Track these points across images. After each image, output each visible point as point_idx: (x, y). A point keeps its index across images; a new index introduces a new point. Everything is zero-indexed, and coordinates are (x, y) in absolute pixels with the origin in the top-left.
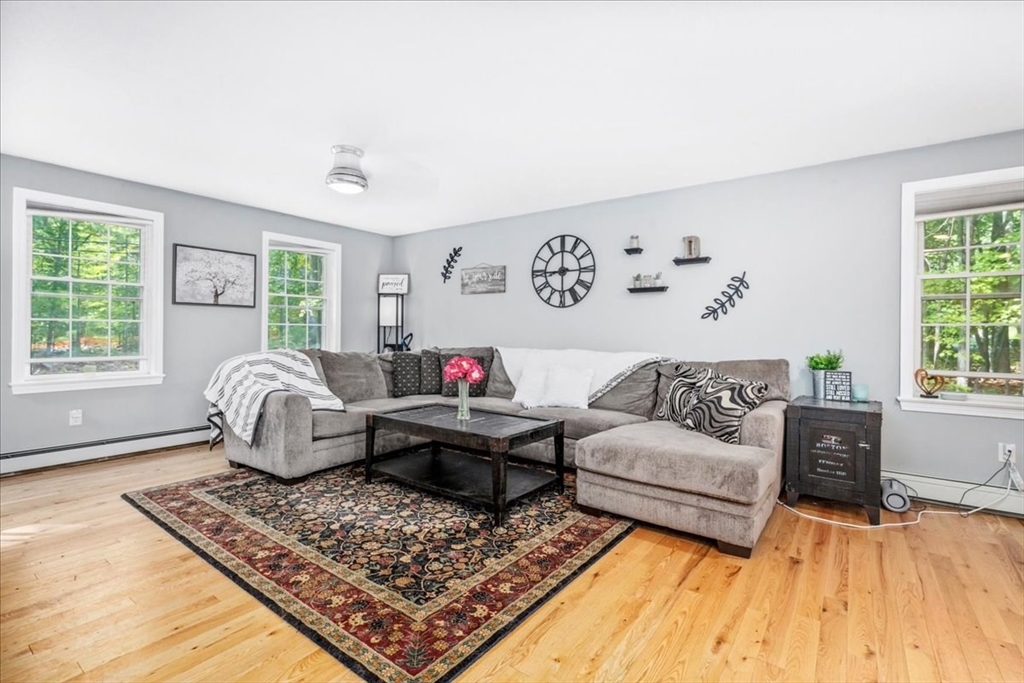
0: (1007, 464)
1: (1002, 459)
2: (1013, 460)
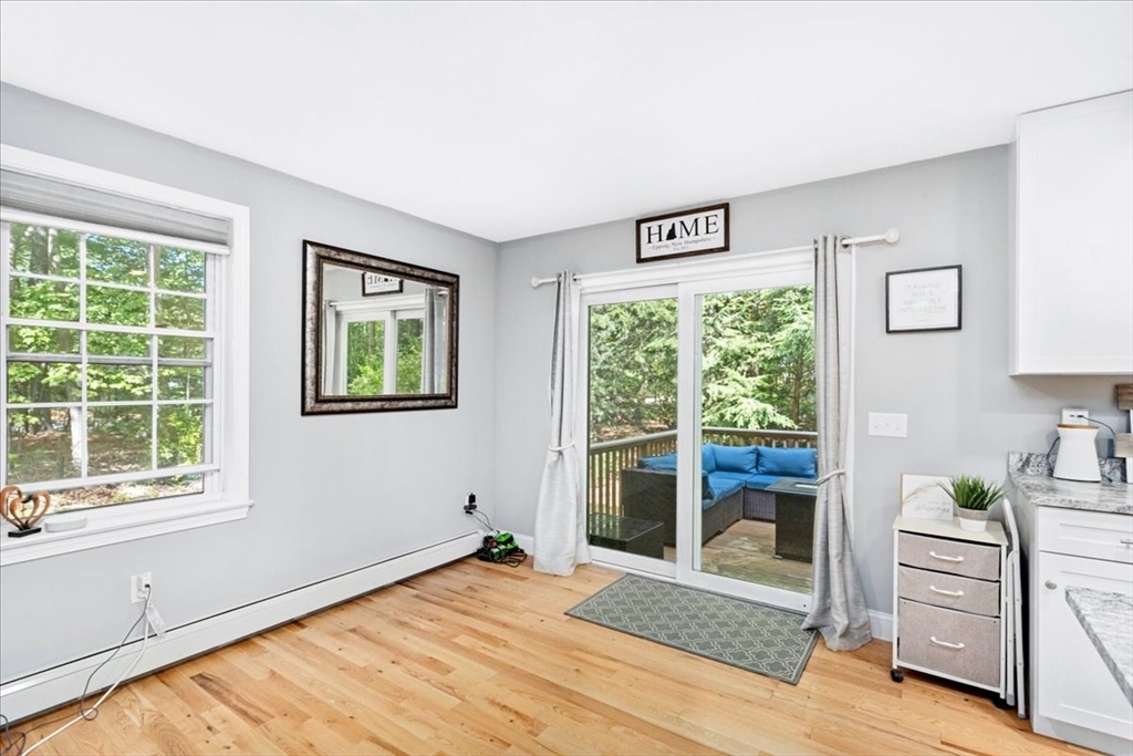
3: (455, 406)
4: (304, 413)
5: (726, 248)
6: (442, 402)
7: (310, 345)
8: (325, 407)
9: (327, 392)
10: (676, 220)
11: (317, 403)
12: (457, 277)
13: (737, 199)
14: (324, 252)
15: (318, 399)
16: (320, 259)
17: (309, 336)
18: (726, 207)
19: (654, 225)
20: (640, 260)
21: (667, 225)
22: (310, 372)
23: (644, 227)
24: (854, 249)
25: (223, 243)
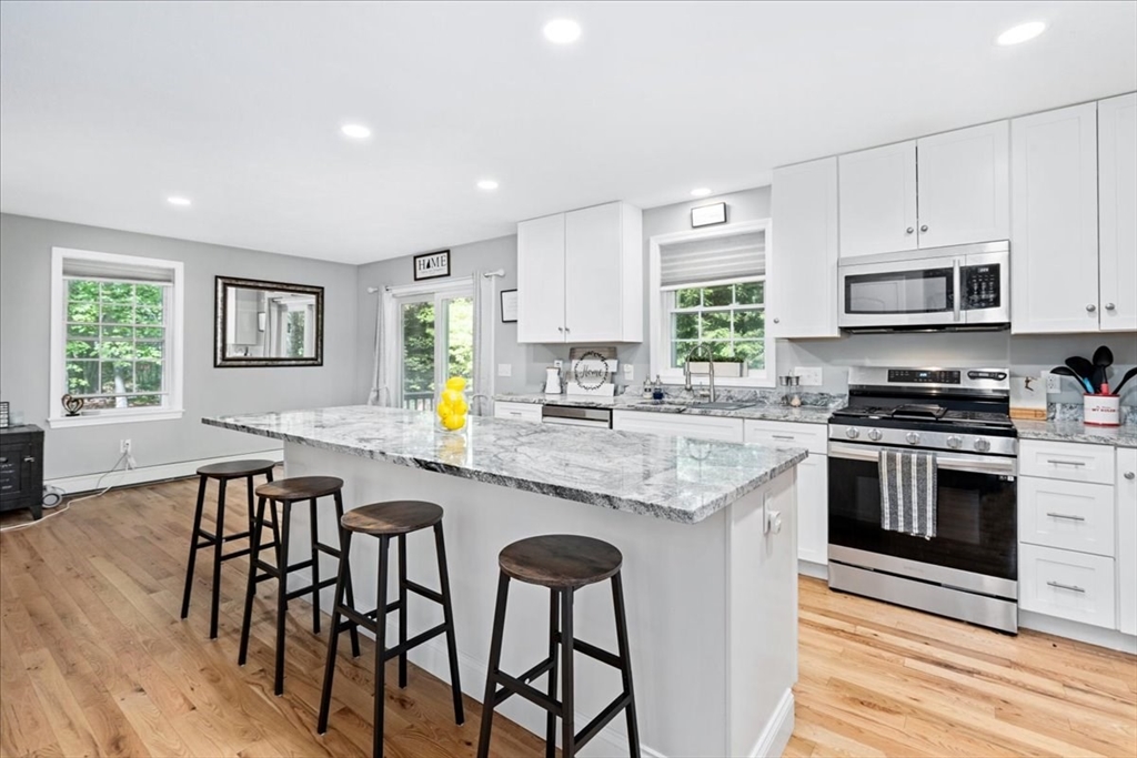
0: (126, 453)
1: (122, 451)
2: (129, 450)
3: (321, 365)
4: (216, 366)
5: (449, 275)
6: (311, 362)
7: (219, 331)
8: (228, 363)
9: (228, 355)
10: (430, 257)
11: (224, 362)
12: (322, 288)
13: (456, 247)
14: (227, 281)
15: (224, 359)
16: (225, 285)
17: (219, 326)
18: (448, 251)
19: (421, 259)
20: (416, 279)
21: (427, 259)
22: (219, 345)
23: (418, 260)
24: (493, 278)
25: (169, 281)
